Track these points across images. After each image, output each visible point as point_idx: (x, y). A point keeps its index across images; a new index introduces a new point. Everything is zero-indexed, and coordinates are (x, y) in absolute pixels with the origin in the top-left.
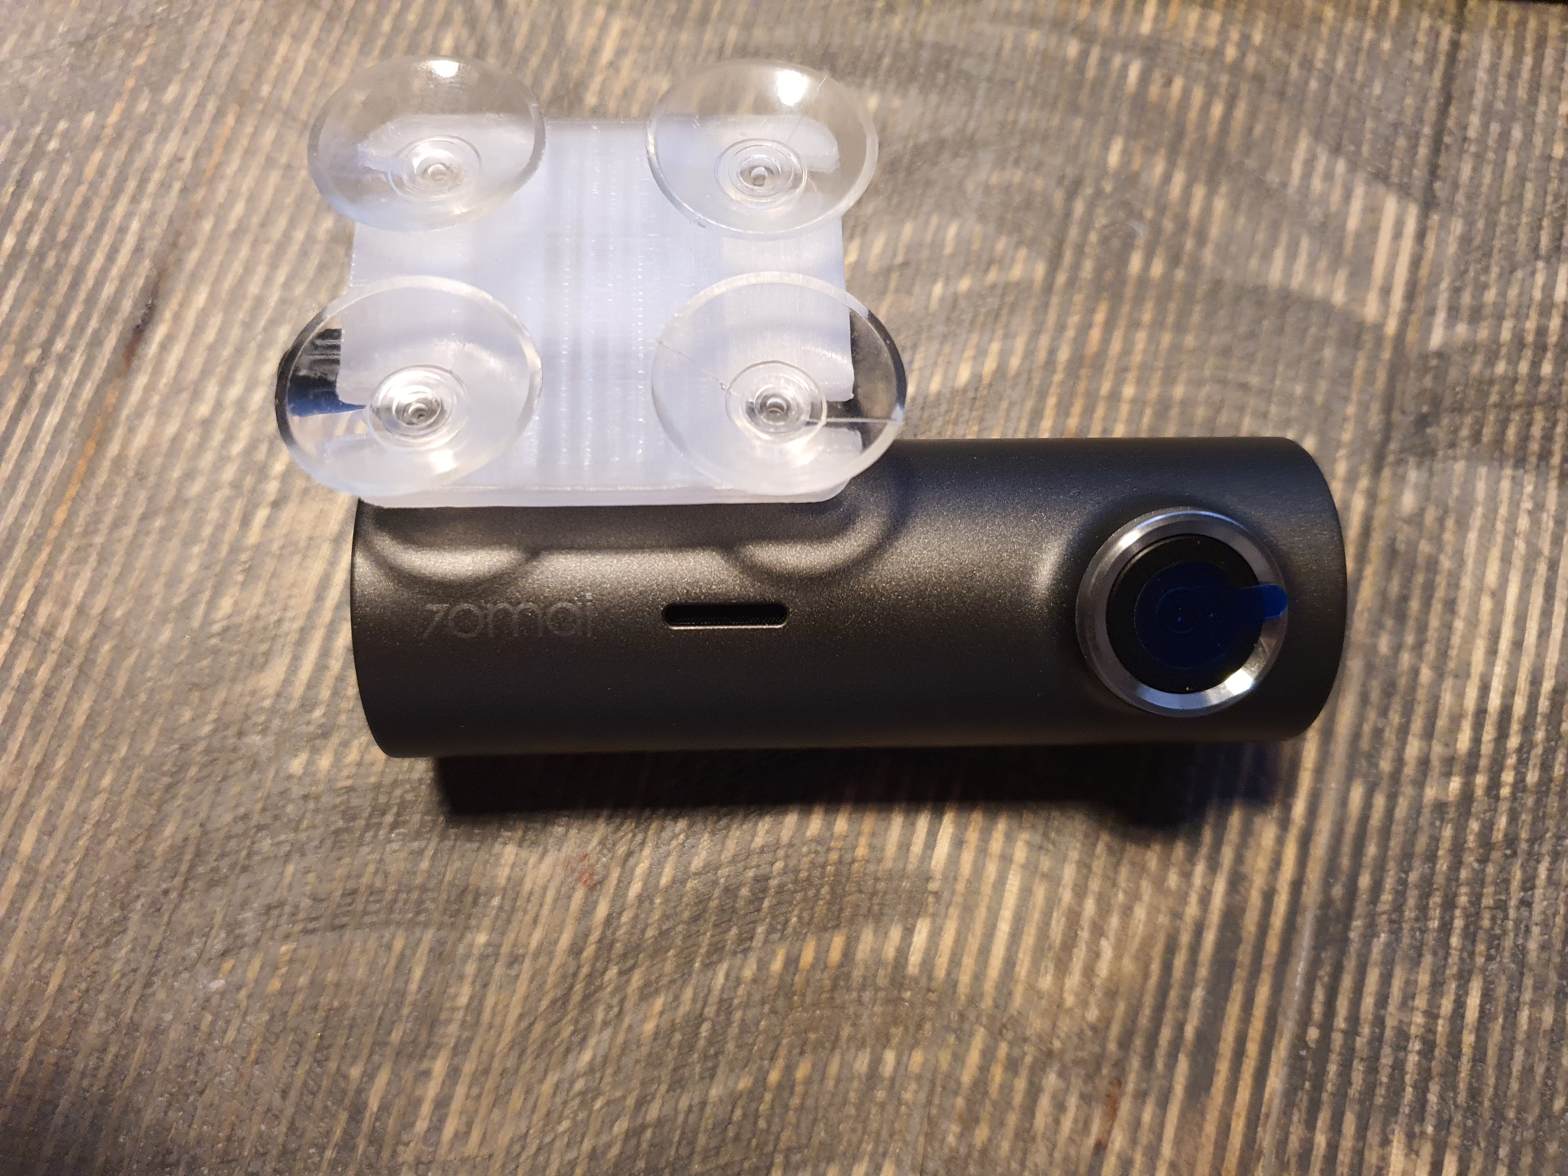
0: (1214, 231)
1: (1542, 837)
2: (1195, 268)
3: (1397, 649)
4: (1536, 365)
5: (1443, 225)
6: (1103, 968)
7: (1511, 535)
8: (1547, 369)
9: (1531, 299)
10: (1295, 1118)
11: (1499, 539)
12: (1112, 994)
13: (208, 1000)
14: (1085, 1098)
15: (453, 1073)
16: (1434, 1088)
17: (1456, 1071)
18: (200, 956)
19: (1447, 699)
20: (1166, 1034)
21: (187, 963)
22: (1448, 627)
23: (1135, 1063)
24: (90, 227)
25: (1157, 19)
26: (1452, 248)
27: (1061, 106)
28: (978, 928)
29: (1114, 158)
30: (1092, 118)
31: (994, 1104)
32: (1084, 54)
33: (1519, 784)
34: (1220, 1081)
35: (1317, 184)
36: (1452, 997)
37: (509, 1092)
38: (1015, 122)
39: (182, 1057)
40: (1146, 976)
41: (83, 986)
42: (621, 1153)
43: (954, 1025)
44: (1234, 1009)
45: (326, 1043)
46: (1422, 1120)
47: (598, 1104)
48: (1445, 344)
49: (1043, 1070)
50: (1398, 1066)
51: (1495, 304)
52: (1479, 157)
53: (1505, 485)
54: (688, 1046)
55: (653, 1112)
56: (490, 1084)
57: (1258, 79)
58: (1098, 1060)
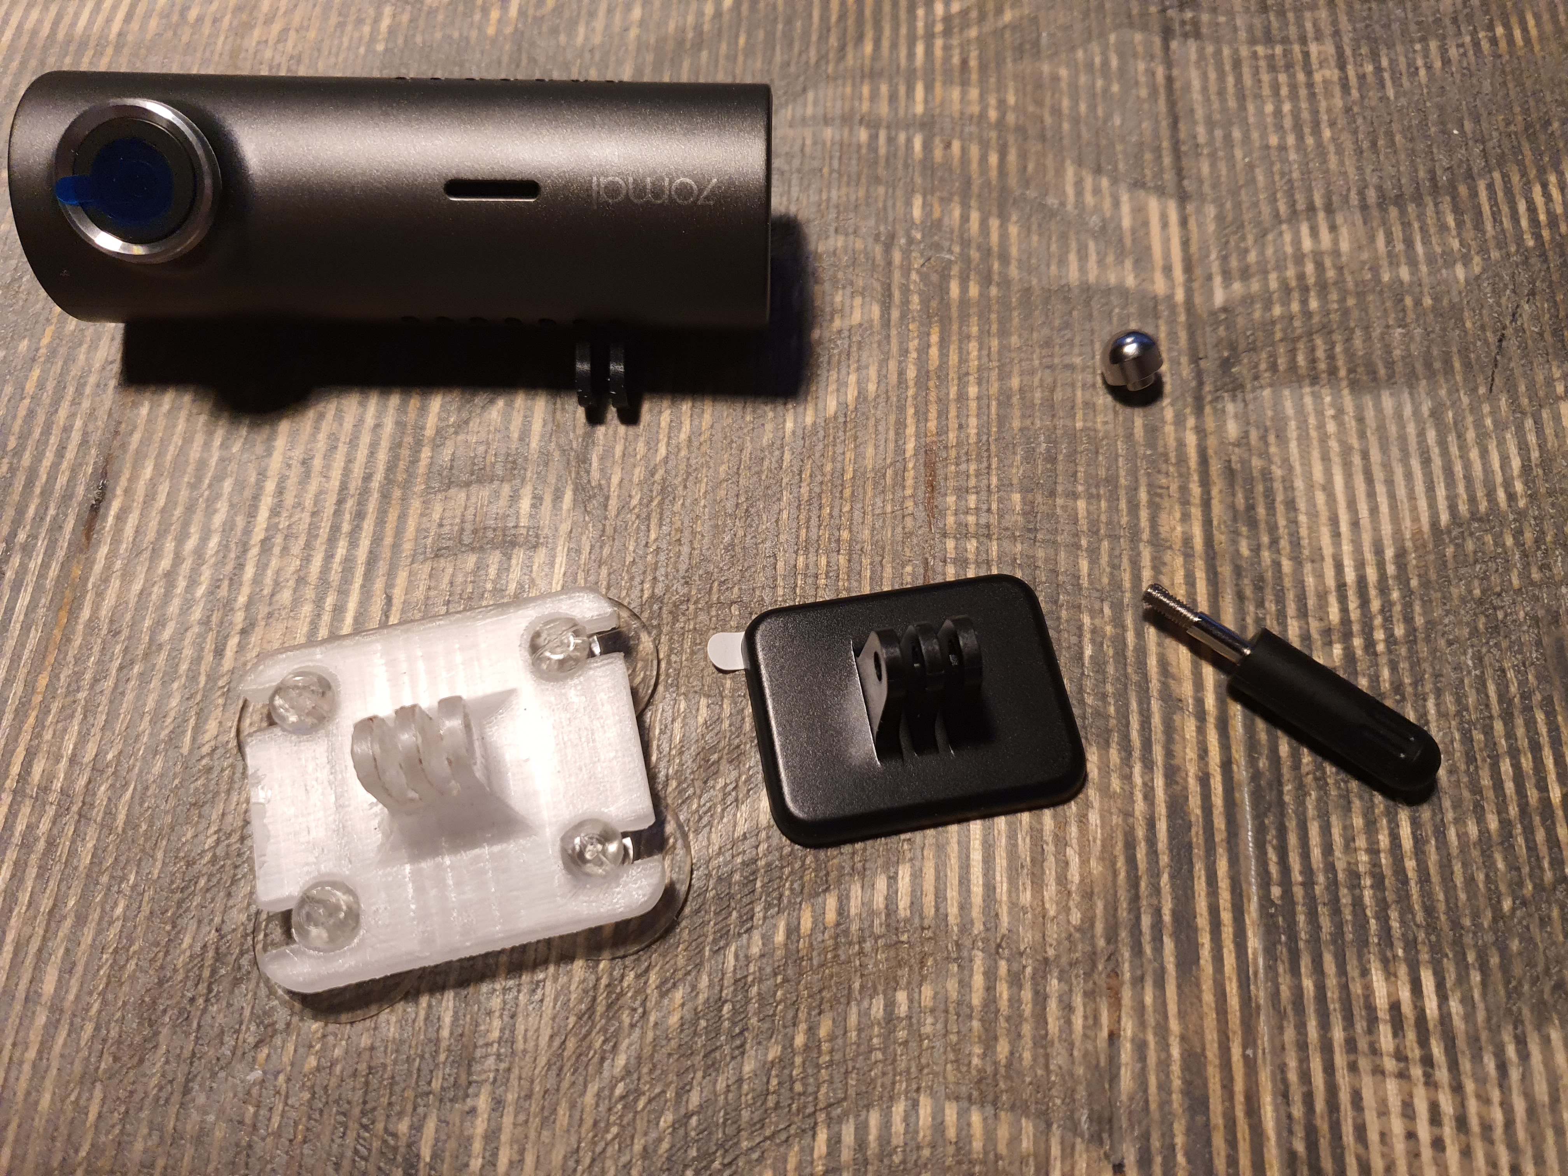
0: (1014, 251)
1: (1422, 679)
2: (1005, 283)
3: (1256, 550)
4: (1304, 302)
5: (1199, 211)
6: (1074, 874)
7: (1324, 439)
8: (1314, 304)
9: (1285, 253)
10: (1281, 970)
11: (1315, 443)
12: (1088, 895)
13: (249, 1093)
14: (1090, 995)
15: (498, 1104)
16: (1394, 914)
17: (1408, 896)
18: (234, 1054)
19: (1310, 581)
20: (1146, 921)
21: (223, 1062)
22: (1294, 522)
23: (1126, 954)
24: (37, 433)
25: (926, 101)
26: (1211, 227)
27: (863, 180)
28: (954, 862)
29: (917, 213)
30: (892, 185)
31: (1008, 1019)
32: (874, 137)
33: (1390, 639)
34: (1206, 953)
35: (1089, 199)
36: (1386, 832)
37: (554, 1111)
38: (829, 199)
39: (231, 1153)
40: (1115, 874)
41: (123, 1109)
42: (672, 1146)
43: (954, 955)
44: (1200, 886)
45: (368, 1107)
46: (1391, 945)
47: (641, 1105)
48: (1227, 301)
49: (1044, 977)
50: (1358, 903)
51: (1257, 263)
52: (1213, 156)
53: (1308, 400)
54: (714, 1031)
55: (695, 1099)
56: (534, 1108)
57: (1021, 130)
58: (1092, 957)
